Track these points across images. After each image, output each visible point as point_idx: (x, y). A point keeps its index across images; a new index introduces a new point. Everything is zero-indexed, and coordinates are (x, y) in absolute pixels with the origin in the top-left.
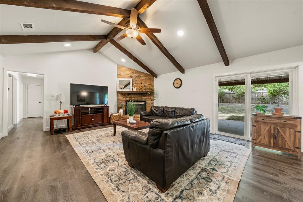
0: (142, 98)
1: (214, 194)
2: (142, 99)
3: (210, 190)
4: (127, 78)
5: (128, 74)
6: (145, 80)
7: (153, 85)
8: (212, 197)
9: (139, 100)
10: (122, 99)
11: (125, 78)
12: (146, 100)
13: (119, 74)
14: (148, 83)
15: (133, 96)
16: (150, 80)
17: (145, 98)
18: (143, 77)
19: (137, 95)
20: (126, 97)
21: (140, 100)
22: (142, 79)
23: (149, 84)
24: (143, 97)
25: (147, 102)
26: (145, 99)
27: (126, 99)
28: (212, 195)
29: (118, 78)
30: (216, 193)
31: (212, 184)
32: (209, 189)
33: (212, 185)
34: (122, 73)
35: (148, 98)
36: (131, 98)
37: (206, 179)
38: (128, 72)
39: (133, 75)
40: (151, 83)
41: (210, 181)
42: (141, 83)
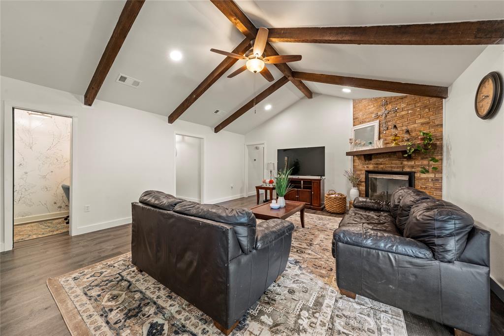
0: (402, 164)
1: (102, 313)
2: (403, 167)
3: (111, 310)
4: (369, 122)
5: (372, 113)
6: (412, 115)
7: (437, 123)
8: (99, 309)
9: (396, 170)
10: (360, 167)
11: (365, 122)
12: (413, 170)
13: (356, 118)
14: (422, 121)
15: (381, 160)
16: (427, 110)
17: (412, 163)
18: (405, 107)
19: (390, 157)
20: (368, 164)
21: (398, 170)
22: (403, 113)
23: (422, 124)
24: (405, 163)
25: (417, 175)
26: (412, 167)
27: (367, 167)
28: (102, 310)
29: (354, 126)
30: (102, 315)
31: (121, 316)
32: (115, 308)
33: (119, 315)
34: (360, 115)
35: (420, 163)
36: (377, 164)
37: (137, 310)
38: (372, 108)
39: (382, 111)
40: (432, 118)
41: (129, 315)
42: (395, 127)
